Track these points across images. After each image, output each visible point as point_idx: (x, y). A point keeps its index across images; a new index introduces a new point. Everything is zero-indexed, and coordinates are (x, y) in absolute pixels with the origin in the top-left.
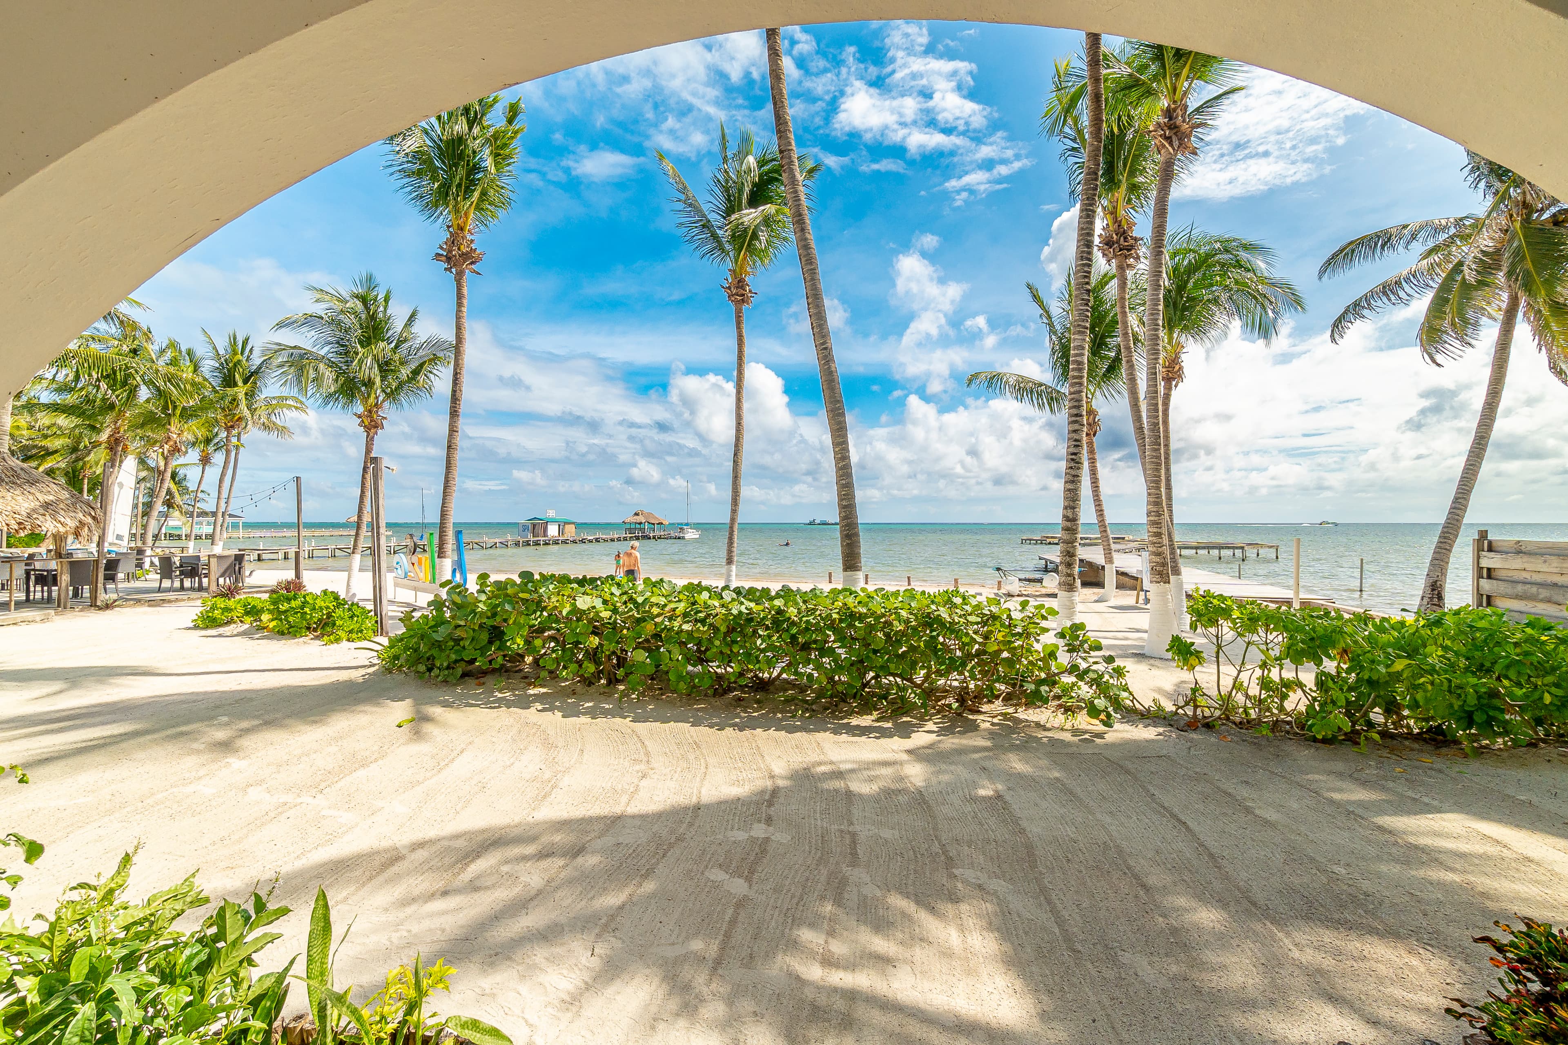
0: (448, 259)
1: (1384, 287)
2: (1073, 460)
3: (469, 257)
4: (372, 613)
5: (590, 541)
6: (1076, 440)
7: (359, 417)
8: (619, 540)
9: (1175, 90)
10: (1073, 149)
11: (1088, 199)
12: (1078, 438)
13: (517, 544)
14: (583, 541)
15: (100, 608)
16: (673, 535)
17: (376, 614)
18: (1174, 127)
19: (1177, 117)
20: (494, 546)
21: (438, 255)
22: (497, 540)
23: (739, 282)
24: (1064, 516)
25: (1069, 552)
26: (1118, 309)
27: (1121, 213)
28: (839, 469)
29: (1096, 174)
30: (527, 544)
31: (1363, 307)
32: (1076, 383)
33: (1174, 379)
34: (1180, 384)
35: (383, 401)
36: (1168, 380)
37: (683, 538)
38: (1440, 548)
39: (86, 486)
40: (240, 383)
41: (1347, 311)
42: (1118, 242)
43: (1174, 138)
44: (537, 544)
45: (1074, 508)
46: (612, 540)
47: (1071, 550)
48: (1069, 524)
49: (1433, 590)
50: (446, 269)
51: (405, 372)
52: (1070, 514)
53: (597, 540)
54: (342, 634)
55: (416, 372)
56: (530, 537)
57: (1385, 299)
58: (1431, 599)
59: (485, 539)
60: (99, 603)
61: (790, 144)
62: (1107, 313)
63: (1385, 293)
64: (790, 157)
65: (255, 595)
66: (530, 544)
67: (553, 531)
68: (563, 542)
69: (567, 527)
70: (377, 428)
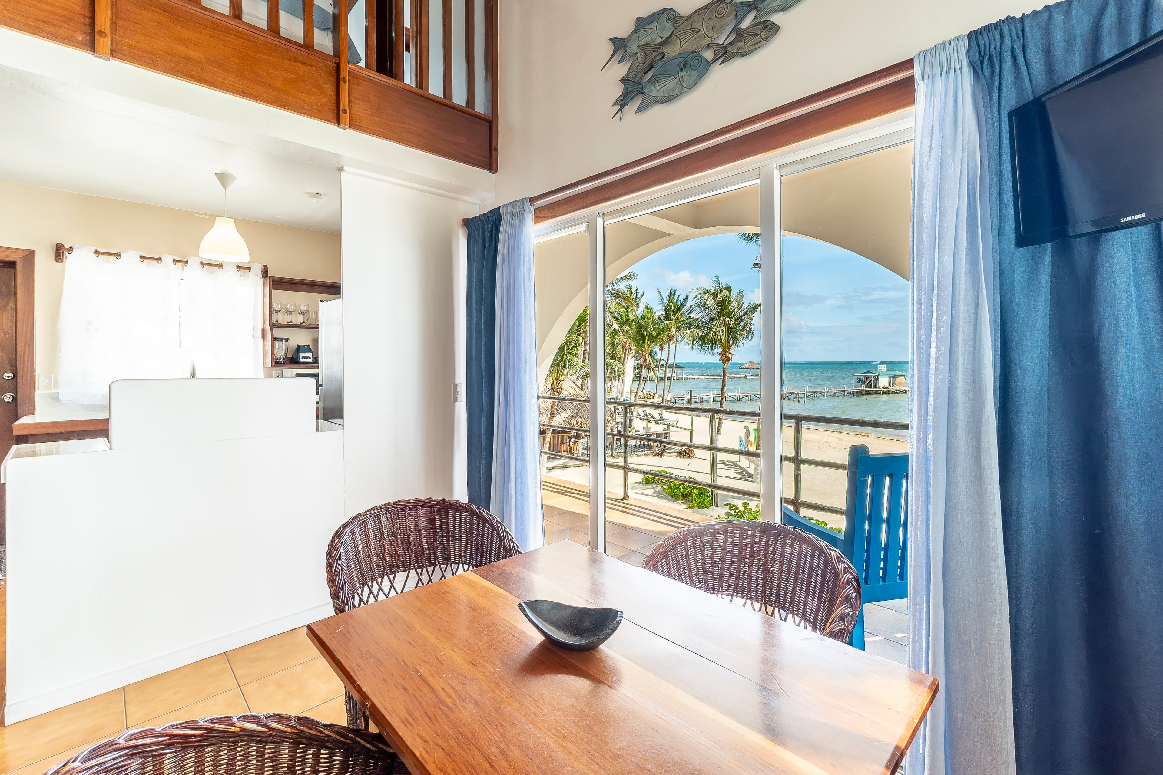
4: (710, 494)
7: (721, 355)
13: (851, 393)
17: (712, 494)
20: (832, 395)
22: (836, 390)
30: (860, 393)
44: (869, 393)
54: (695, 505)
56: (864, 388)
59: (826, 390)
60: (614, 456)
65: (672, 454)
66: (863, 394)
67: (883, 382)
68: (893, 392)
69: (897, 379)
70: (729, 360)
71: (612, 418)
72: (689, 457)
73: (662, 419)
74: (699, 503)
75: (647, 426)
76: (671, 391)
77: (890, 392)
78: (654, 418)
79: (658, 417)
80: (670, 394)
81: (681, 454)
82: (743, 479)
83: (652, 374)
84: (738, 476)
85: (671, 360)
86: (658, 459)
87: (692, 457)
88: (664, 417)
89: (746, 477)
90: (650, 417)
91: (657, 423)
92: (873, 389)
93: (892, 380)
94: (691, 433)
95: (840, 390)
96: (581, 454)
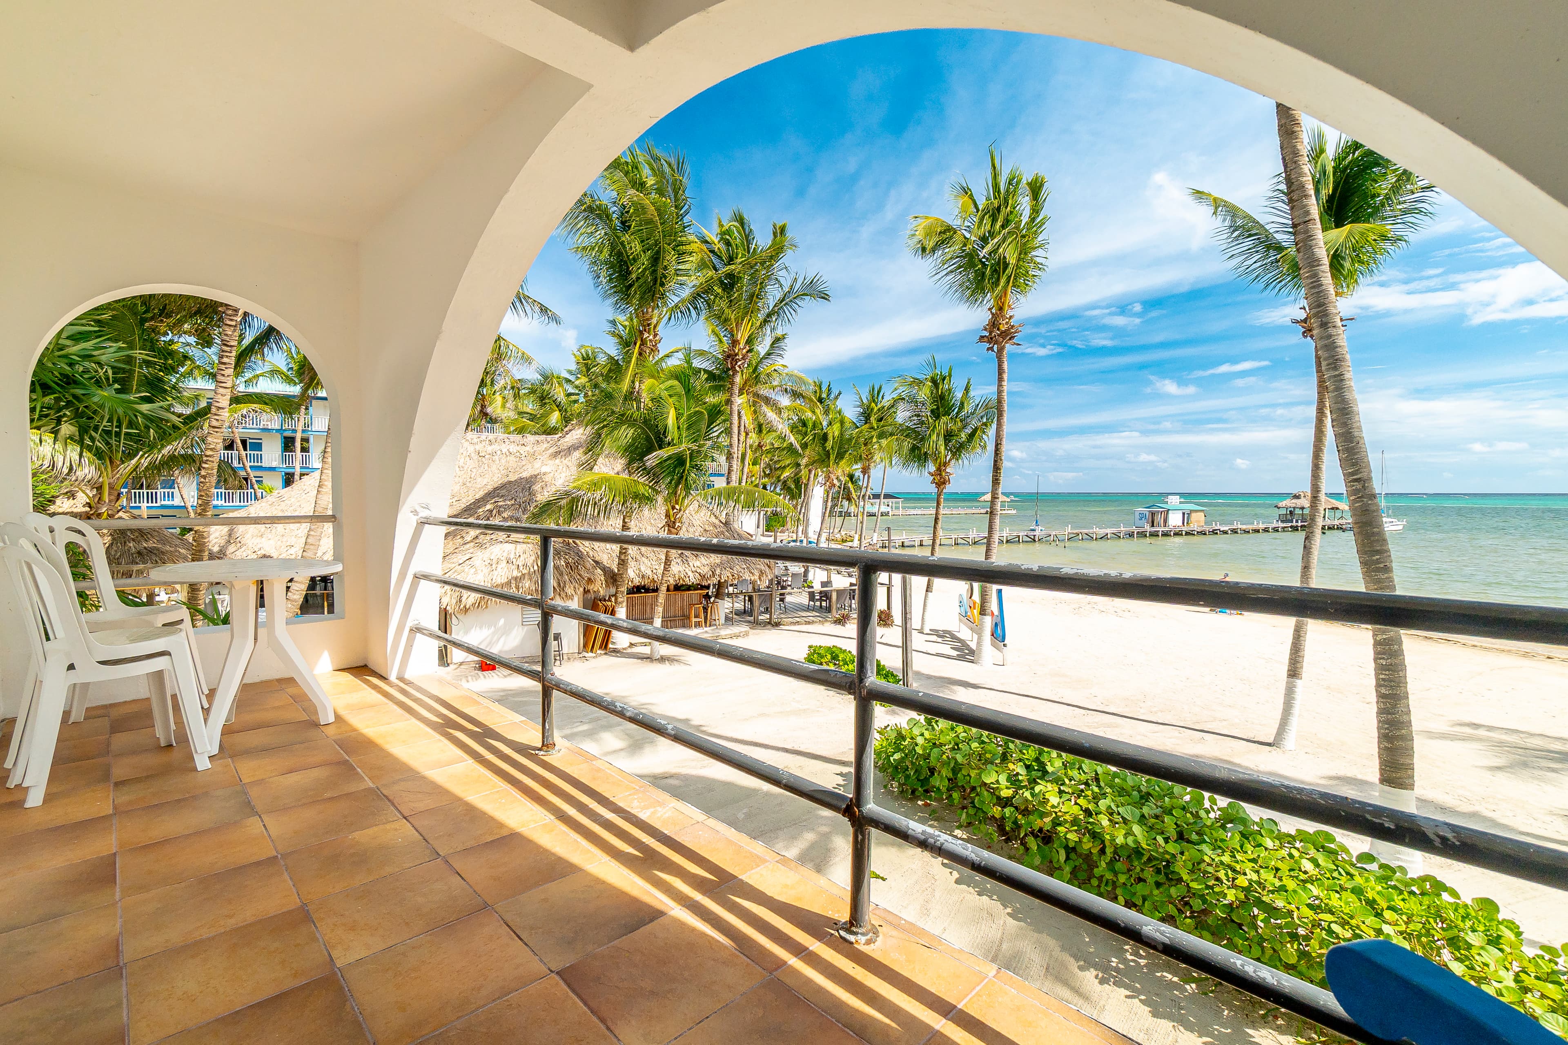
0: (990, 340)
3: (1008, 335)
5: (1225, 532)
7: (932, 475)
8: (1266, 530)
13: (1131, 535)
14: (1214, 532)
15: (773, 626)
20: (1104, 537)
21: (982, 337)
22: (1109, 531)
30: (1142, 535)
35: (950, 461)
39: (802, 491)
44: (1154, 535)
46: (1257, 531)
50: (988, 349)
51: (963, 436)
53: (1235, 531)
55: (972, 436)
56: (1148, 528)
59: (1096, 529)
60: (772, 623)
66: (1146, 536)
67: (1175, 520)
68: (1187, 534)
69: (1193, 515)
70: (944, 483)
71: (769, 567)
72: (886, 624)
75: (829, 577)
77: (1184, 533)
82: (961, 658)
84: (955, 653)
86: (839, 627)
87: (888, 625)
89: (966, 653)
92: (1161, 529)
93: (1186, 517)
94: (888, 589)
95: (1114, 530)
96: (722, 620)
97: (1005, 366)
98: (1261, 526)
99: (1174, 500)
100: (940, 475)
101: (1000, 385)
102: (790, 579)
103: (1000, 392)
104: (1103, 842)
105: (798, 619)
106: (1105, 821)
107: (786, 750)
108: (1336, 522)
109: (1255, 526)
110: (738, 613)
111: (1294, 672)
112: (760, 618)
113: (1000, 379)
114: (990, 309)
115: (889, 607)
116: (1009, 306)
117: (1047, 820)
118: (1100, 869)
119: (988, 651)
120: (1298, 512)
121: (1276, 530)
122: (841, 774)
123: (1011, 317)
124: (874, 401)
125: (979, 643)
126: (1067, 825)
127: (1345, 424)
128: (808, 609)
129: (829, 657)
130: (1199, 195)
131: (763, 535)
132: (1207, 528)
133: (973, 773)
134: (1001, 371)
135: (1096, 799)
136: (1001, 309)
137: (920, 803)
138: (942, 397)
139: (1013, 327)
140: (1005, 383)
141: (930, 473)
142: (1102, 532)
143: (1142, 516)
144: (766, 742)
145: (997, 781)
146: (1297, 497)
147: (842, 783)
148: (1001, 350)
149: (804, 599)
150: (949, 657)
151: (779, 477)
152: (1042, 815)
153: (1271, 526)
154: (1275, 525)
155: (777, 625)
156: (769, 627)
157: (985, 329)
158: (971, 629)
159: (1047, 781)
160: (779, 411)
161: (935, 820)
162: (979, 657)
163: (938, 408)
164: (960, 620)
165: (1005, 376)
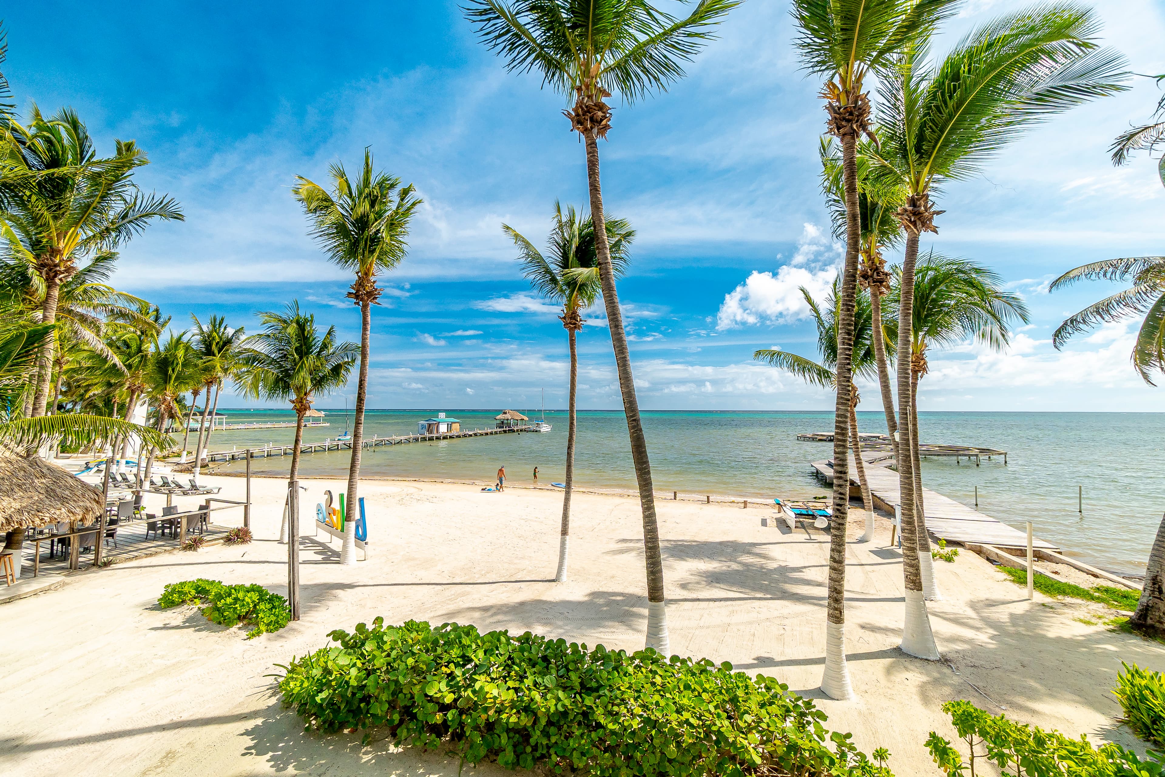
0: (357, 296)
1: (1098, 308)
2: (838, 510)
3: (371, 295)
4: (287, 603)
5: (471, 436)
6: (841, 494)
7: (293, 402)
8: (491, 433)
9: (918, 182)
10: (835, 200)
11: (848, 296)
12: (842, 491)
13: (417, 440)
14: (465, 436)
15: (100, 567)
16: (532, 429)
17: (290, 604)
18: (917, 214)
19: (920, 206)
20: (400, 442)
21: (350, 293)
22: (403, 438)
23: (573, 313)
24: (831, 557)
25: (836, 589)
26: (872, 307)
27: (873, 252)
28: (645, 517)
29: (855, 277)
30: (424, 439)
31: (1079, 322)
32: (841, 445)
33: (920, 371)
34: (925, 375)
35: (311, 390)
36: (915, 372)
37: (540, 431)
38: (1158, 545)
39: (116, 409)
40: (216, 352)
41: (1066, 323)
42: (872, 276)
43: (918, 222)
44: (431, 439)
45: (840, 552)
46: (487, 434)
47: (838, 587)
48: (835, 565)
49: (1154, 584)
50: (355, 303)
51: (326, 371)
52: (836, 556)
53: (476, 435)
54: (263, 628)
56: (427, 434)
57: (1098, 317)
58: (1153, 591)
59: (394, 437)
60: (99, 563)
61: (606, 258)
62: (864, 311)
63: (1098, 313)
64: (607, 269)
65: (214, 542)
66: (426, 440)
67: (443, 429)
68: (450, 437)
69: (453, 425)
70: (305, 410)
71: (97, 502)
72: (244, 541)
73: (194, 487)
74: (268, 625)
75: (169, 501)
76: (208, 445)
77: (448, 437)
78: (180, 487)
79: (188, 486)
80: (206, 450)
81: (230, 540)
82: (326, 561)
83: (176, 425)
84: (319, 557)
85: (211, 406)
86: (189, 553)
87: (247, 541)
88: (198, 484)
89: (331, 556)
90: (173, 485)
91: (185, 493)
92: (435, 435)
93: (450, 427)
94: (246, 508)
95: (406, 437)
96: (17, 573)
97: (369, 319)
98: (489, 431)
99: (442, 415)
100: (301, 402)
101: (364, 334)
102: (116, 508)
103: (364, 339)
104: (535, 714)
105: (135, 554)
106: (536, 696)
107: (163, 728)
108: (523, 427)
109: (486, 431)
110: (44, 560)
111: (564, 532)
112: (80, 559)
113: (365, 329)
114: (357, 273)
115: (246, 524)
116: (373, 274)
117: (491, 712)
118: (535, 737)
119: (353, 552)
120: (505, 422)
121: (496, 433)
122: (247, 733)
123: (374, 282)
124: (215, 331)
125: (345, 546)
126: (507, 711)
127: (628, 387)
128: (146, 538)
129: (193, 592)
130: (507, 228)
131: (57, 457)
132: (461, 433)
133: (416, 690)
134: (365, 323)
135: (522, 678)
136: (366, 274)
137: (346, 731)
138: (306, 338)
139: (376, 290)
140: (368, 333)
141: (291, 401)
142: (398, 438)
143: (423, 427)
144: (129, 727)
145: (440, 691)
146: (505, 413)
147: (252, 743)
148: (365, 306)
149: (140, 528)
150: (316, 563)
151: (82, 395)
152: (486, 710)
153: (494, 431)
154: (496, 430)
155: (106, 564)
156: (95, 569)
157: (353, 288)
158: (330, 533)
159: (480, 674)
160: (96, 327)
161: (367, 745)
162: (345, 558)
163: (301, 346)
164: (318, 526)
165: (369, 327)
